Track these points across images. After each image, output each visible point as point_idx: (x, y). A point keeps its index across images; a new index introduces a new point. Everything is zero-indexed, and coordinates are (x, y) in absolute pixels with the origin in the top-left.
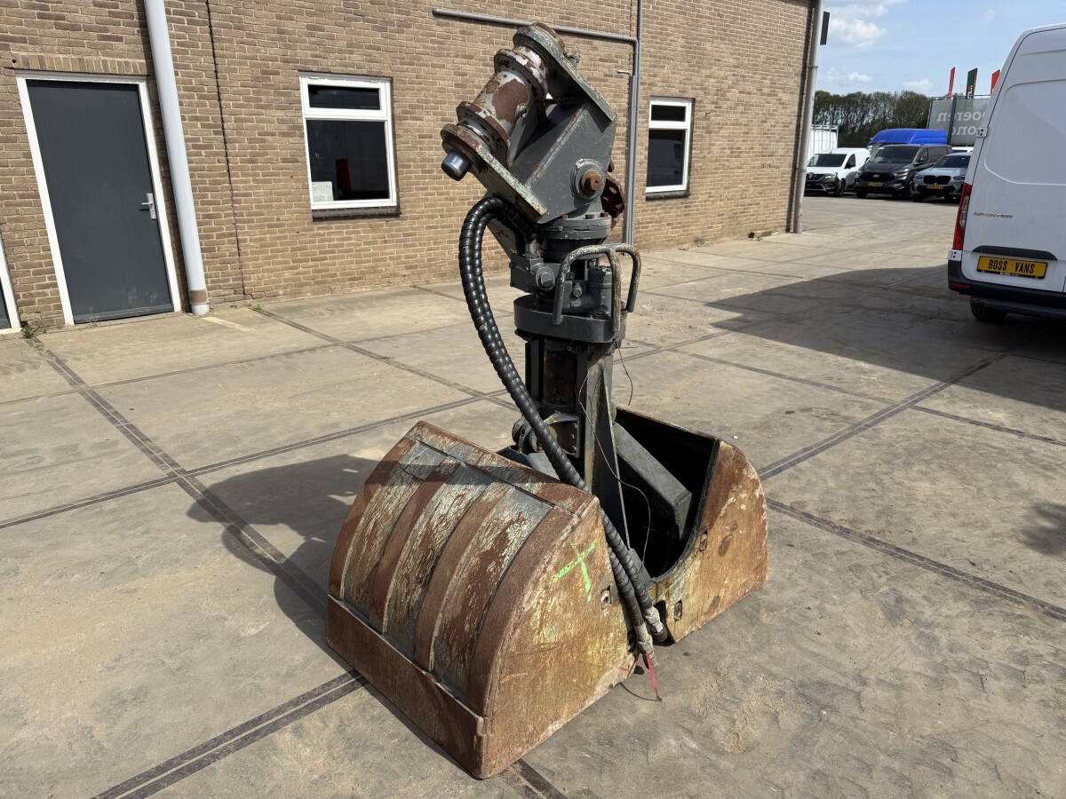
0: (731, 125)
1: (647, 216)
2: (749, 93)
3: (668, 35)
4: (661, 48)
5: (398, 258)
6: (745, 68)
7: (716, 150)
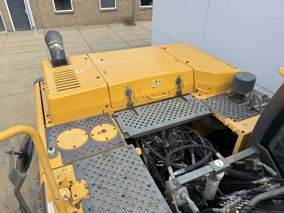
5: (74, 21)
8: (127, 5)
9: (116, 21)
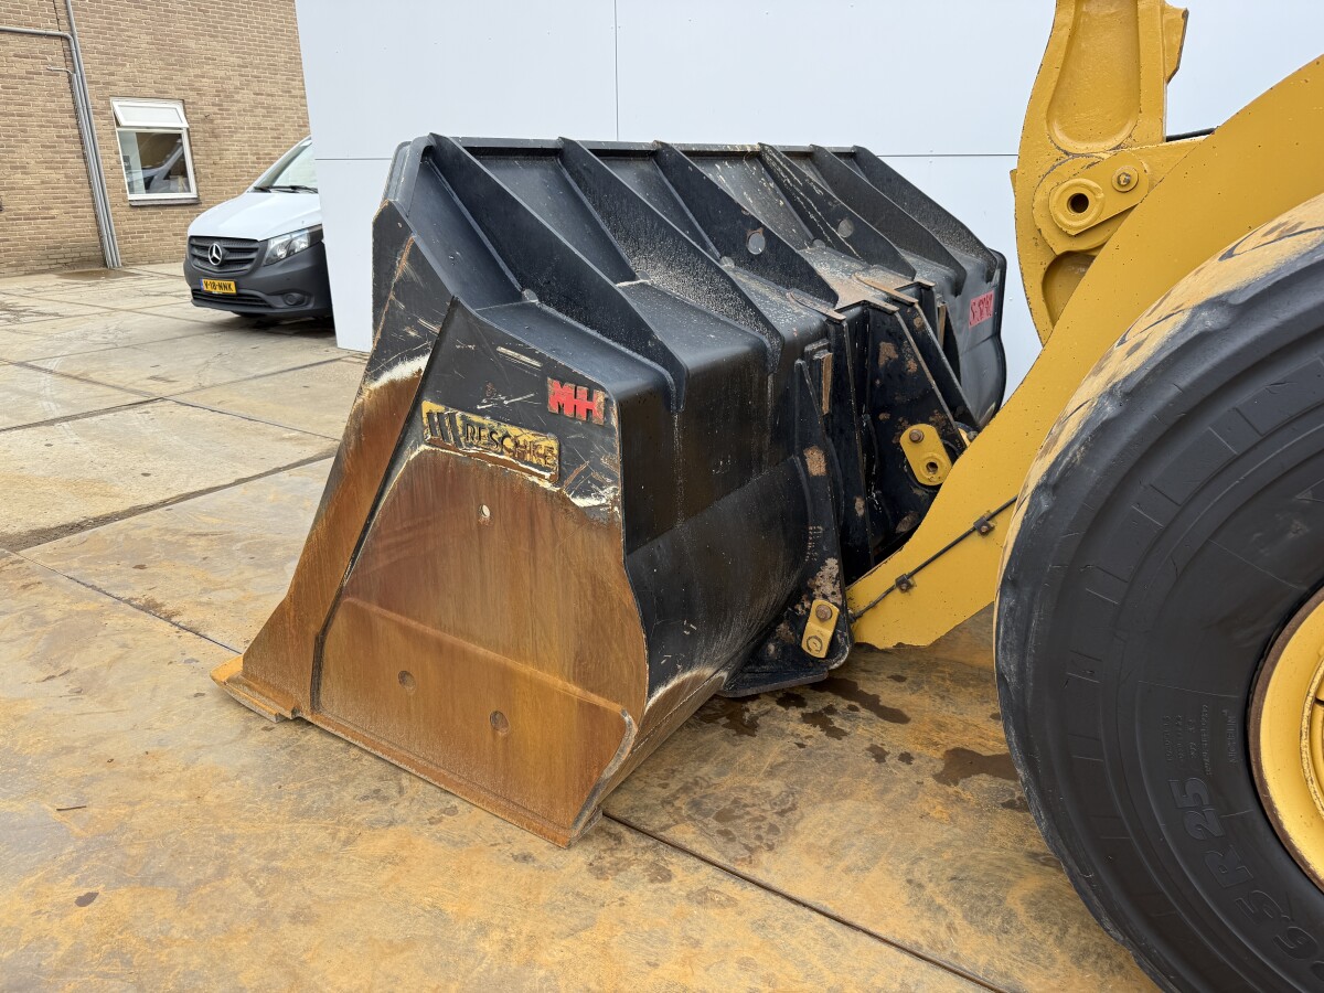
0: (250, 128)
1: (138, 225)
2: (272, 95)
3: (123, 30)
4: (113, 45)
6: (258, 68)
7: (231, 156)
8: (58, 188)
9: (9, 266)
